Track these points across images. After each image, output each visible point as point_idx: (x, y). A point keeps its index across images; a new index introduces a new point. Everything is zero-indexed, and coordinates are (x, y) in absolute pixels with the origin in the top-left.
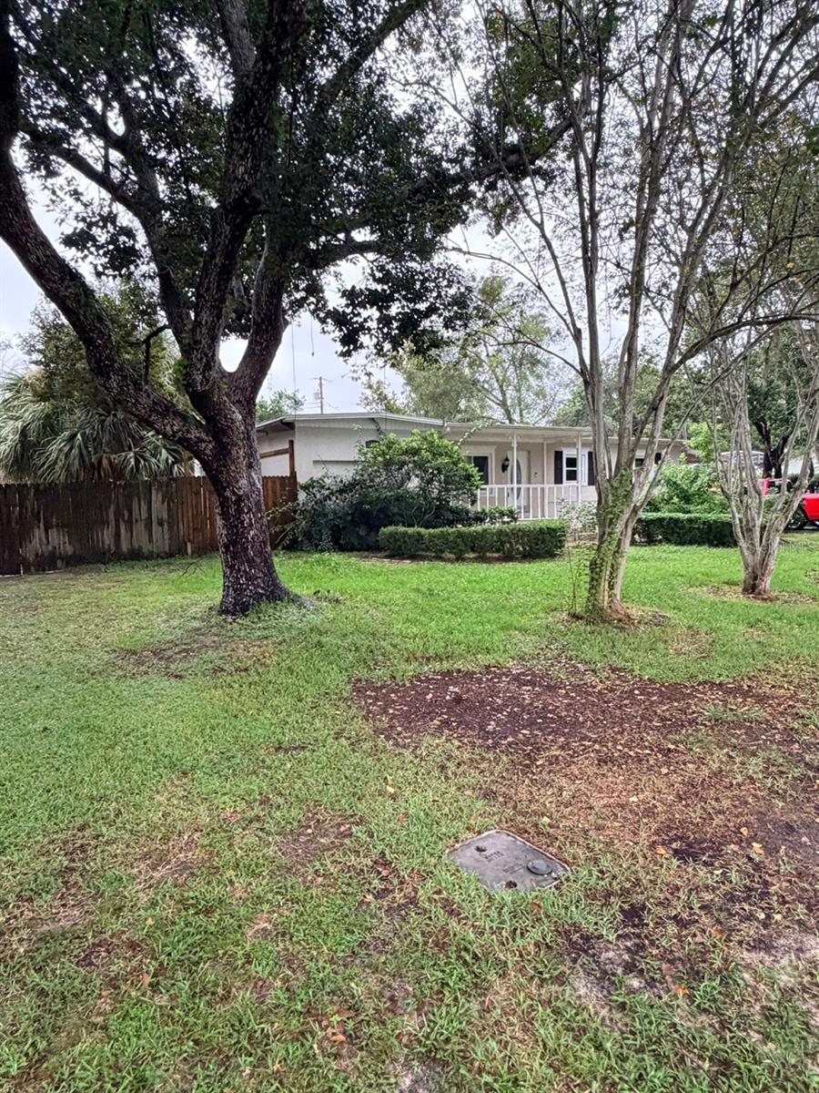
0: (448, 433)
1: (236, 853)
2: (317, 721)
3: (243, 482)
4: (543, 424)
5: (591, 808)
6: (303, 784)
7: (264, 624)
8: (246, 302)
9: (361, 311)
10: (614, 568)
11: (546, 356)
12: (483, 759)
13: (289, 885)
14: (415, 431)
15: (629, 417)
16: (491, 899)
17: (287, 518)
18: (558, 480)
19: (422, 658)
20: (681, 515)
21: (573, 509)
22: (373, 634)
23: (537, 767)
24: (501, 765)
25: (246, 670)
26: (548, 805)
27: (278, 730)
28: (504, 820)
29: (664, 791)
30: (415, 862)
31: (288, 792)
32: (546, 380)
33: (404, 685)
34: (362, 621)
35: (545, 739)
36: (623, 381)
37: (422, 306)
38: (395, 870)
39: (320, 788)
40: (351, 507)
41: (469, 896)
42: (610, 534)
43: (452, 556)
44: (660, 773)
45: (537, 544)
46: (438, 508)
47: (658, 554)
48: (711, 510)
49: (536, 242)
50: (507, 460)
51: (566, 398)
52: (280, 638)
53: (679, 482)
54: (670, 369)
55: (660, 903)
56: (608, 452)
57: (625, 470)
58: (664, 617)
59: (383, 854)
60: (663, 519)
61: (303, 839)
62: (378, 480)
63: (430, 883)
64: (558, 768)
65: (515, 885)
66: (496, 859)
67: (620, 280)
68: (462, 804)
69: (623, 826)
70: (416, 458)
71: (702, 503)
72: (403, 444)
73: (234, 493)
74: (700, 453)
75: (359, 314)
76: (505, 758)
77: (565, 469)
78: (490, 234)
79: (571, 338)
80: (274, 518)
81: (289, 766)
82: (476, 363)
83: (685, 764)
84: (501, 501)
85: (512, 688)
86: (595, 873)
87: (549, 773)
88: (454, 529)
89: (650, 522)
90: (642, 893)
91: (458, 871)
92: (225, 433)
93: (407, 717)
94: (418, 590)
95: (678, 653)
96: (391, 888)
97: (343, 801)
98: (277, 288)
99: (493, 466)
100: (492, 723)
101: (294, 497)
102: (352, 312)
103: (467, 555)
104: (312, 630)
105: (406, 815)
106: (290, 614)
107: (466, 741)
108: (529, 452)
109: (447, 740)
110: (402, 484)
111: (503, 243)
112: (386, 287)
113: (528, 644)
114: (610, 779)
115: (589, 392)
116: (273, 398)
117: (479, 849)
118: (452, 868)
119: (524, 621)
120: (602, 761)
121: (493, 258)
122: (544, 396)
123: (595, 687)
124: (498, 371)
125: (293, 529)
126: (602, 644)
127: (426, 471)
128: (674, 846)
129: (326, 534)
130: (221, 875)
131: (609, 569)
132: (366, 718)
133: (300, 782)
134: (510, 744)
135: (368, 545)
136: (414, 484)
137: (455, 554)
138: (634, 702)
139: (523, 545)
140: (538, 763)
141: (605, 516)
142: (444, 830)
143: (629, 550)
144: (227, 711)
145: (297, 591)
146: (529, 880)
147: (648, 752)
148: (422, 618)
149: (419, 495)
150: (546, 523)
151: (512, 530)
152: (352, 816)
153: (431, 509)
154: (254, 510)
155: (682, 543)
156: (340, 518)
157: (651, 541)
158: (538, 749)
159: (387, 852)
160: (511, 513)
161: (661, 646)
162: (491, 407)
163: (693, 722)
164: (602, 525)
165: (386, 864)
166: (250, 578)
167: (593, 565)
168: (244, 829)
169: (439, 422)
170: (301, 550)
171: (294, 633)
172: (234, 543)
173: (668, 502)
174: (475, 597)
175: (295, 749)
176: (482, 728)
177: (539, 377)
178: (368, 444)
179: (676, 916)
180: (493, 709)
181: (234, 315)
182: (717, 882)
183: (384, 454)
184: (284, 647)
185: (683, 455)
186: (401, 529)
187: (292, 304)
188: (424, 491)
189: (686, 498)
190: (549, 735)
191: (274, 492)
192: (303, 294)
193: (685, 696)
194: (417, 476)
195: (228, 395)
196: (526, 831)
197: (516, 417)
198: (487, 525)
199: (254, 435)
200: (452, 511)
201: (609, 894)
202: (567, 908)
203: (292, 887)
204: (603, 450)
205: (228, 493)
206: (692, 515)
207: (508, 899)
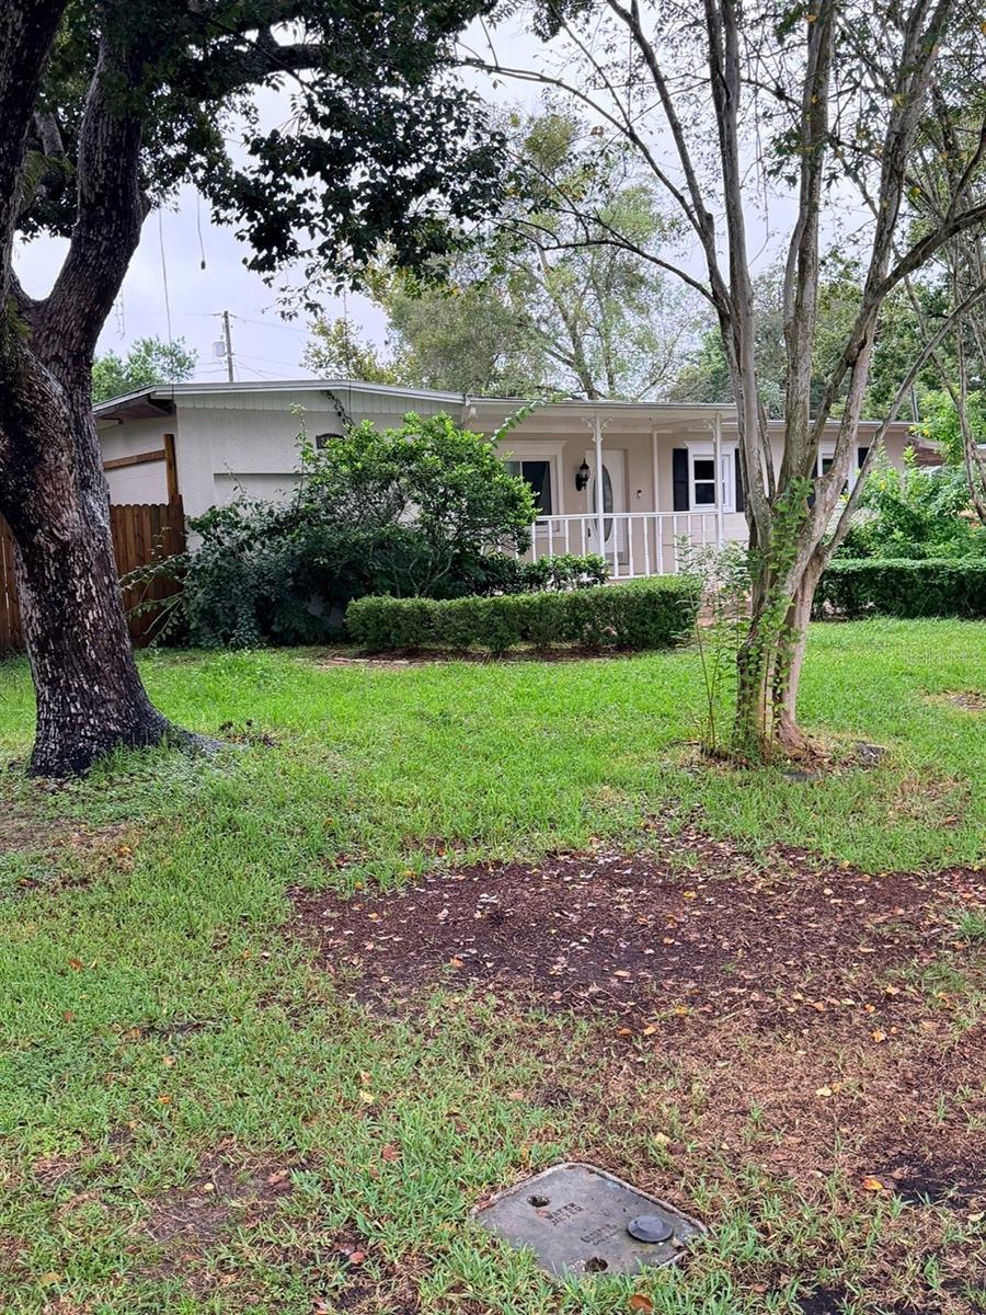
0: (473, 419)
1: (62, 1239)
2: (225, 973)
3: (71, 516)
4: (652, 397)
5: (745, 1113)
6: (197, 1096)
7: (121, 791)
8: (67, 164)
9: (291, 180)
10: (783, 664)
11: (655, 269)
12: (543, 1028)
13: (167, 1292)
14: (409, 415)
15: (804, 381)
16: (557, 1294)
17: (166, 586)
18: (681, 503)
19: (430, 841)
20: (907, 563)
21: (710, 556)
22: (337, 802)
23: (645, 1039)
24: (578, 1039)
25: (85, 881)
26: (666, 1110)
27: (149, 995)
28: (582, 1143)
29: (879, 1073)
30: (414, 1234)
31: (165, 1114)
32: (655, 316)
33: (395, 895)
34: (315, 777)
35: (660, 987)
36: (792, 313)
37: (410, 172)
38: (374, 1251)
39: (231, 1103)
40: (291, 562)
41: (516, 1290)
42: (772, 599)
43: (486, 649)
44: (872, 1041)
45: (643, 623)
46: (458, 560)
47: (867, 636)
48: (962, 552)
49: (627, 51)
50: (585, 467)
51: (694, 348)
52: (154, 817)
53: (903, 501)
54: (878, 287)
55: (872, 1281)
56: (766, 446)
57: (799, 479)
58: (877, 751)
59: (352, 1223)
60: (875, 571)
61: (195, 1202)
62: (341, 510)
63: (442, 1274)
64: (683, 1039)
65: (604, 1265)
66: (570, 1219)
67: (783, 123)
68: (503, 1117)
69: (805, 1143)
70: (413, 467)
71: (947, 539)
72: (388, 441)
73: (55, 539)
74: (941, 447)
75: (287, 188)
76: (584, 1026)
77: (692, 482)
78: (539, 33)
79: (695, 233)
80: (141, 587)
81: (168, 1063)
82: (523, 284)
83: (916, 1022)
84: (576, 546)
85: (597, 891)
86: (753, 1232)
87: (669, 1047)
88: (489, 599)
89: (850, 578)
90: (838, 1265)
91: (494, 1245)
92: (29, 419)
93: (399, 957)
94: (422, 715)
95: (904, 816)
96: (367, 1286)
97: (275, 1126)
98: (128, 136)
99: (560, 480)
100: (561, 959)
101: (180, 545)
102: (274, 183)
103: (513, 647)
104: (215, 798)
105: (397, 1144)
106: (174, 769)
107: (510, 995)
108: (625, 451)
109: (477, 997)
110: (389, 517)
111: (564, 52)
112: (339, 135)
113: (626, 809)
114: (780, 1056)
115: (730, 335)
116: (133, 352)
117: (536, 1202)
118: (484, 1241)
119: (619, 766)
120: (765, 1024)
121: (543, 79)
122: (653, 346)
123: (750, 884)
124: (566, 299)
125: (178, 607)
126: (763, 805)
127: (432, 491)
128: (897, 1174)
129: (245, 615)
130: (33, 1283)
131: (773, 664)
132: (320, 962)
133: (190, 1095)
134: (593, 999)
135: (326, 632)
136: (411, 515)
137: (491, 645)
138: (824, 910)
139: (616, 624)
140: (647, 1032)
141: (763, 567)
142: (469, 1169)
143: (809, 630)
144: (45, 963)
145: (187, 725)
146: (630, 1254)
147: (850, 1002)
148: (430, 768)
149: (421, 538)
150: (659, 583)
151: (596, 598)
152: (292, 1153)
153: (444, 561)
154: (94, 570)
155: (910, 614)
156: (271, 582)
157: (854, 612)
158: (646, 1006)
159: (360, 1218)
160: (594, 568)
161: (872, 805)
162: (553, 369)
163: (929, 944)
164: (759, 582)
165: (358, 1241)
166: (91, 703)
167: (744, 658)
168: (78, 1192)
169: (456, 398)
170: (197, 646)
171: (181, 805)
172: (57, 635)
173: (883, 538)
174: (530, 723)
175: (182, 1029)
176: (542, 971)
177: (642, 310)
178: (321, 440)
179: (898, 1305)
180: (563, 933)
181: (43, 189)
182: (974, 1236)
183: (351, 459)
184: (161, 833)
185: (909, 450)
186: (389, 601)
187: (159, 166)
188: (430, 528)
189: (918, 530)
190: (667, 977)
191: (140, 537)
192: (180, 148)
193: (917, 896)
194: (416, 501)
195: (34, 346)
196: (624, 1163)
197: (601, 386)
198: (549, 589)
199: (90, 425)
200: (484, 564)
201: (777, 1271)
202: (699, 1302)
203: (174, 1297)
204: (756, 444)
205: (40, 538)
206: (930, 562)
207: (590, 1293)
